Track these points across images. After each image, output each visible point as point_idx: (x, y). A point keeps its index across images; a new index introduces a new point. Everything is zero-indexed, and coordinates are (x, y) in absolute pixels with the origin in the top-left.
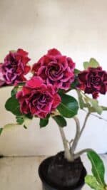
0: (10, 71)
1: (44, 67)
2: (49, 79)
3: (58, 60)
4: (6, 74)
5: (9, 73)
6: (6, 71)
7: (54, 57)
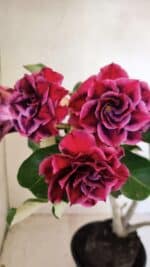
0: (26, 113)
1: (92, 102)
2: (103, 126)
3: (121, 88)
4: (19, 119)
5: (23, 117)
6: (17, 112)
7: (114, 82)
